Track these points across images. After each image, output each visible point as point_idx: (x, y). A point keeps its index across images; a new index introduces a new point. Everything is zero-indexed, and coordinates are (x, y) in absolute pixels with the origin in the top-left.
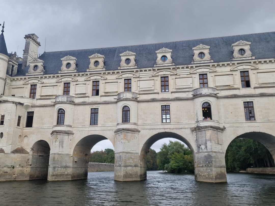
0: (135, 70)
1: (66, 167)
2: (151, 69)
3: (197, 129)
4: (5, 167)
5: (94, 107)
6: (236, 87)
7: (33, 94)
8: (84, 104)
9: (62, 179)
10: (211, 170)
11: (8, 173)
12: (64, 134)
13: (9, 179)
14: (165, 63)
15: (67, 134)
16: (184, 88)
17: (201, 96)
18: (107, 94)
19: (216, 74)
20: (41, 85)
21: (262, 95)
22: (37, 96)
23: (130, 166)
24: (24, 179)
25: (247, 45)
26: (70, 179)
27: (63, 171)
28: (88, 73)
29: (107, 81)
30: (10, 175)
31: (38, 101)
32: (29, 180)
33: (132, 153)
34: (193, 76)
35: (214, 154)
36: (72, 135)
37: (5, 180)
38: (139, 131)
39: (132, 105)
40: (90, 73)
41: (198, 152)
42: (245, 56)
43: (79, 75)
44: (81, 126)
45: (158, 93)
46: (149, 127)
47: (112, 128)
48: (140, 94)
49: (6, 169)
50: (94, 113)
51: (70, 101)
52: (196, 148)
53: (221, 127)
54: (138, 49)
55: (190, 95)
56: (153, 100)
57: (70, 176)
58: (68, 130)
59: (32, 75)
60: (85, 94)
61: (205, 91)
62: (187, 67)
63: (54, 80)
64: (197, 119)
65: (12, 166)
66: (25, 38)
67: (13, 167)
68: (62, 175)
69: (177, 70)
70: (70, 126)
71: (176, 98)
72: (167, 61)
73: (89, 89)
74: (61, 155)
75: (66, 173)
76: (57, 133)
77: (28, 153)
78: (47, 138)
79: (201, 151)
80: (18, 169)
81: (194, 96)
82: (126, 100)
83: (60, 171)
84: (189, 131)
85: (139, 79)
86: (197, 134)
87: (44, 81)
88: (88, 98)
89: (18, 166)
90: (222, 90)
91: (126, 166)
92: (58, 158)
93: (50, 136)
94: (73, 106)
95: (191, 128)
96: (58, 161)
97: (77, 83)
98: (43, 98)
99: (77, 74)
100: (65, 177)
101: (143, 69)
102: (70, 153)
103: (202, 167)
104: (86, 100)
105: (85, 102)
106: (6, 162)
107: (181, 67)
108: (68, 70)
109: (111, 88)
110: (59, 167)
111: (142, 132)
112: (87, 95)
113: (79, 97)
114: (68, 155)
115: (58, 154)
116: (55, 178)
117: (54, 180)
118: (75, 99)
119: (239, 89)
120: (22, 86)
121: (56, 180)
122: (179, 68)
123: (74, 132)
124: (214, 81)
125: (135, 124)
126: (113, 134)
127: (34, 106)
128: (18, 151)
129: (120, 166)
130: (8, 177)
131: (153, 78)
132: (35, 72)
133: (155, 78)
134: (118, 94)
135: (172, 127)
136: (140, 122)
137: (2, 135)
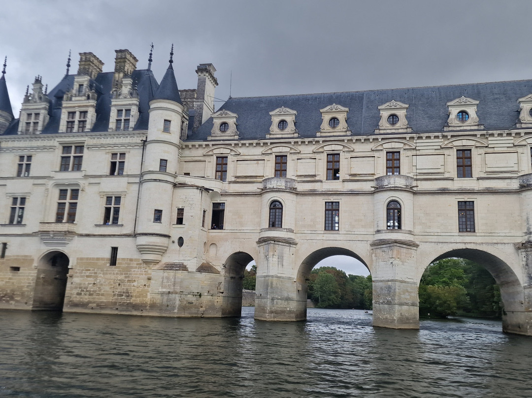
0: (408, 136)
1: (288, 299)
2: (439, 134)
3: (528, 246)
4: (189, 294)
5: (332, 200)
7: (221, 172)
8: (313, 193)
9: (283, 318)
11: (194, 304)
12: (284, 244)
13: (195, 313)
14: (465, 124)
15: (287, 245)
16: (502, 172)
18: (354, 178)
20: (236, 158)
22: (230, 176)
23: (407, 304)
24: (215, 316)
26: (294, 320)
27: (285, 306)
28: (321, 139)
29: (354, 155)
30: (197, 307)
31: (231, 185)
32: (222, 317)
33: (408, 283)
34: (520, 150)
36: (294, 246)
37: (189, 316)
38: (417, 246)
39: (405, 200)
40: (324, 139)
41: (530, 286)
43: (303, 142)
44: (309, 232)
45: (452, 180)
46: (434, 239)
47: (366, 238)
48: (417, 180)
49: (191, 298)
50: (332, 210)
51: (291, 188)
52: (526, 279)
54: (406, 96)
55: (515, 185)
56: (444, 192)
57: (293, 315)
58: (289, 237)
59: (220, 140)
60: (315, 176)
62: (509, 134)
63: (259, 151)
64: (529, 229)
65: (198, 293)
66: (197, 72)
67: (200, 296)
68: (282, 312)
69: (490, 139)
70: (291, 231)
71: (487, 189)
72: (469, 122)
73: (321, 167)
74: (281, 279)
75: (288, 309)
76: (275, 241)
77: (218, 273)
78: (249, 248)
80: (206, 298)
81: (522, 186)
82: (396, 189)
83: (281, 305)
84: (510, 249)
85: (414, 152)
86: (527, 255)
87: (241, 150)
88: (319, 183)
89: (206, 294)
91: (401, 304)
92: (276, 284)
93: (255, 245)
94: (295, 196)
95: (515, 244)
96: (277, 288)
97: (300, 156)
98: (241, 180)
99: (299, 140)
100: (287, 315)
101: (424, 135)
102: (292, 276)
104: (317, 186)
105: (314, 191)
106: (190, 287)
107: (496, 132)
108: (283, 133)
109: (361, 167)
110: (278, 299)
111: (422, 247)
112: (317, 178)
113: (304, 182)
114: (290, 278)
115: (277, 277)
116: (274, 317)
117: (272, 319)
118: (298, 184)
120: (202, 159)
121: (275, 320)
122: (492, 135)
123: (297, 241)
125: (410, 232)
126: (369, 248)
127: (225, 194)
128: (205, 268)
129: (389, 303)
130: (194, 310)
131: (441, 152)
132: (223, 134)
133: (446, 152)
134: (377, 179)
135: (479, 240)
136: (418, 230)
137: (181, 241)
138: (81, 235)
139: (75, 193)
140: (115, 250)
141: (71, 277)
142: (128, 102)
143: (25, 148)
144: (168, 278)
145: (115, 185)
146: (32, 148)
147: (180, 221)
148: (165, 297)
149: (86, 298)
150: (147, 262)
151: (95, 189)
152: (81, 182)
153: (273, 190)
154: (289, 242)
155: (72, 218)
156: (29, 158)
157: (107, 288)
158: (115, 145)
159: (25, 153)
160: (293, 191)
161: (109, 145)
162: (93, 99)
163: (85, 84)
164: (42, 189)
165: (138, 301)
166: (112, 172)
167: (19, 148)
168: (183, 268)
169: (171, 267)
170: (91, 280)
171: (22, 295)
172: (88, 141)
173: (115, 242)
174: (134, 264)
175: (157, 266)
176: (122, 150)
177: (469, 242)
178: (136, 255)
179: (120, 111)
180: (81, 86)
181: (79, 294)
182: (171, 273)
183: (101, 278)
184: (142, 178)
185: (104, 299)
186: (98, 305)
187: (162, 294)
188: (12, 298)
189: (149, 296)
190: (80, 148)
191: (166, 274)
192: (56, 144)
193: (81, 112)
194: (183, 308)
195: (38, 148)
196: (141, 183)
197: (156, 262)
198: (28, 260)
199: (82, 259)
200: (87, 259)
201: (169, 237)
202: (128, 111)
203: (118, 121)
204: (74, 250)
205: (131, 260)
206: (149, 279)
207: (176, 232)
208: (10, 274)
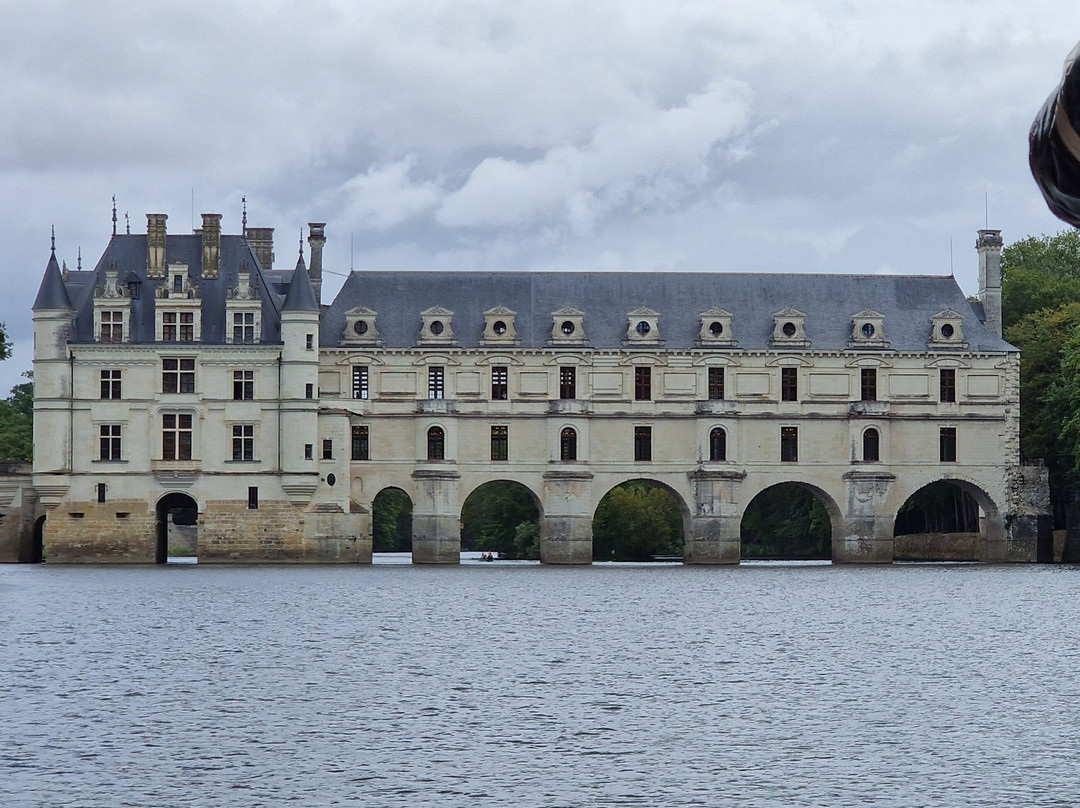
0: (584, 350)
2: (618, 350)
3: (699, 476)
4: (346, 538)
5: (499, 425)
6: (772, 398)
7: (359, 388)
8: (477, 416)
10: (717, 545)
11: (350, 549)
12: (448, 479)
13: (352, 559)
14: (646, 337)
15: (452, 479)
16: (680, 395)
17: (710, 415)
18: (525, 397)
19: (740, 370)
20: (379, 369)
21: (813, 417)
22: (373, 393)
23: (580, 539)
25: (798, 316)
28: (486, 350)
29: (524, 369)
30: (352, 552)
31: (375, 403)
33: (582, 517)
34: (698, 371)
35: (723, 521)
36: (458, 480)
38: (592, 477)
39: (581, 427)
40: (488, 350)
41: (698, 516)
42: (793, 337)
43: (464, 353)
44: (474, 463)
45: (630, 402)
46: (610, 469)
47: (538, 468)
48: (593, 402)
49: (348, 543)
50: (499, 435)
51: (453, 412)
52: (695, 508)
53: (741, 472)
55: (691, 409)
56: (621, 416)
58: (452, 469)
60: (479, 394)
61: (717, 407)
62: (689, 354)
63: (410, 361)
64: (700, 458)
65: (353, 536)
66: (309, 238)
67: (355, 540)
69: (670, 357)
70: (453, 462)
71: (664, 414)
72: (649, 335)
73: (484, 383)
74: (447, 519)
75: (454, 551)
77: (367, 512)
78: (404, 482)
79: (703, 514)
80: (359, 542)
81: (697, 412)
82: (571, 415)
83: (448, 546)
84: (683, 478)
85: (590, 370)
86: (697, 485)
87: (385, 359)
88: (484, 404)
89: (359, 537)
90: (748, 402)
91: (575, 540)
92: (444, 524)
93: (410, 479)
94: (456, 420)
95: (688, 473)
96: (444, 528)
97: (460, 369)
98: (387, 397)
99: (459, 350)
100: (454, 558)
101: (602, 351)
102: (456, 515)
103: (703, 540)
104: (482, 408)
105: (480, 412)
106: (346, 530)
107: (676, 351)
108: (437, 339)
109: (532, 385)
110: (446, 540)
111: (598, 477)
112: (481, 397)
113: (467, 401)
114: (455, 517)
115: (444, 516)
118: (458, 405)
119: (776, 402)
120: (335, 369)
122: (672, 353)
123: (460, 473)
124: (736, 385)
125: (585, 463)
126: (542, 480)
127: (368, 416)
128: (355, 508)
129: (563, 539)
130: (351, 556)
131: (620, 369)
132: (361, 337)
133: (625, 370)
134: (550, 401)
135: (654, 469)
136: (593, 459)
137: (331, 480)
138: (209, 474)
139: (186, 420)
140: (253, 492)
141: (202, 523)
142: (250, 305)
143: (113, 361)
144: (324, 522)
145: (243, 412)
146: (122, 361)
147: (327, 455)
148: (324, 543)
149: (225, 547)
150: (297, 504)
151: (218, 416)
152: (199, 408)
153: (432, 415)
154: (453, 476)
155: (186, 454)
156: (117, 374)
157: (251, 535)
158: (240, 362)
159: (111, 368)
160: (456, 415)
161: (232, 362)
162: (198, 297)
163: (185, 277)
164: (143, 416)
165: (291, 547)
166: (237, 396)
167: (103, 361)
168: (339, 510)
169: (324, 509)
170: (229, 526)
171: (140, 545)
172: (200, 354)
173: (253, 482)
174: (281, 507)
175: (308, 509)
176: (249, 367)
177: (645, 470)
178: (282, 497)
179: (238, 317)
180: (178, 278)
181: (214, 542)
182: (328, 516)
183: (241, 524)
184: (281, 405)
185: (248, 547)
186: (242, 554)
187: (319, 539)
188: (126, 549)
189: (304, 542)
190: (189, 363)
191: (321, 517)
192: (158, 358)
193: (181, 314)
194: (343, 554)
195: (131, 361)
196: (280, 410)
197: (306, 504)
198: (140, 505)
199: (212, 502)
200: (220, 501)
201: (317, 474)
202: (250, 317)
203: (237, 329)
204: (202, 492)
205: (277, 502)
206: (302, 523)
207: (326, 468)
208: (117, 522)
